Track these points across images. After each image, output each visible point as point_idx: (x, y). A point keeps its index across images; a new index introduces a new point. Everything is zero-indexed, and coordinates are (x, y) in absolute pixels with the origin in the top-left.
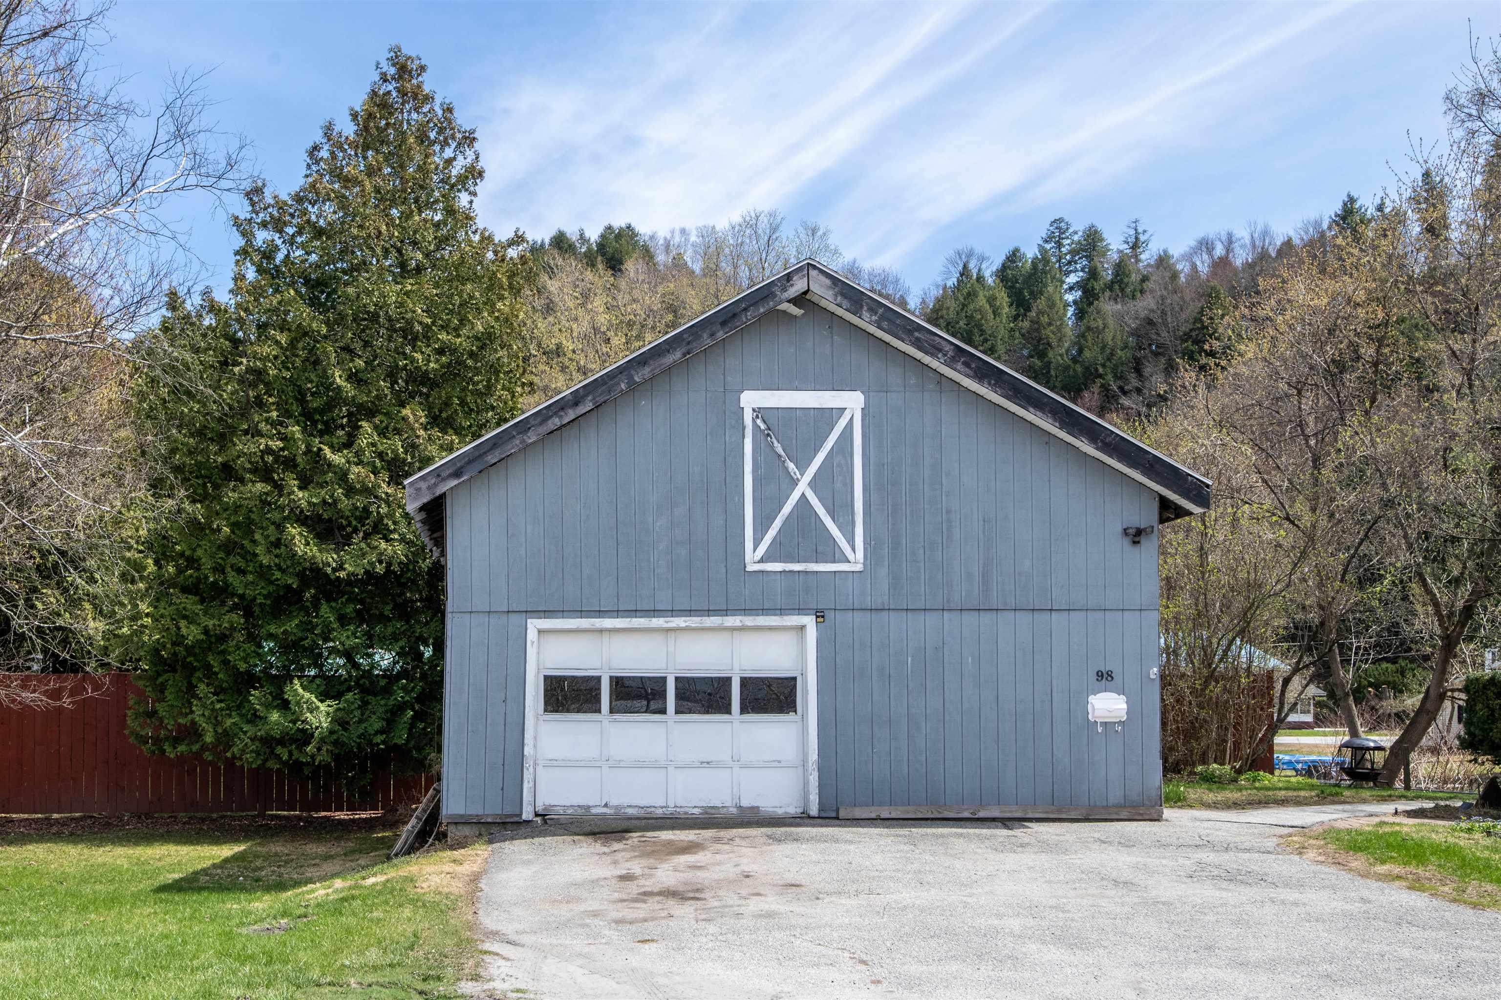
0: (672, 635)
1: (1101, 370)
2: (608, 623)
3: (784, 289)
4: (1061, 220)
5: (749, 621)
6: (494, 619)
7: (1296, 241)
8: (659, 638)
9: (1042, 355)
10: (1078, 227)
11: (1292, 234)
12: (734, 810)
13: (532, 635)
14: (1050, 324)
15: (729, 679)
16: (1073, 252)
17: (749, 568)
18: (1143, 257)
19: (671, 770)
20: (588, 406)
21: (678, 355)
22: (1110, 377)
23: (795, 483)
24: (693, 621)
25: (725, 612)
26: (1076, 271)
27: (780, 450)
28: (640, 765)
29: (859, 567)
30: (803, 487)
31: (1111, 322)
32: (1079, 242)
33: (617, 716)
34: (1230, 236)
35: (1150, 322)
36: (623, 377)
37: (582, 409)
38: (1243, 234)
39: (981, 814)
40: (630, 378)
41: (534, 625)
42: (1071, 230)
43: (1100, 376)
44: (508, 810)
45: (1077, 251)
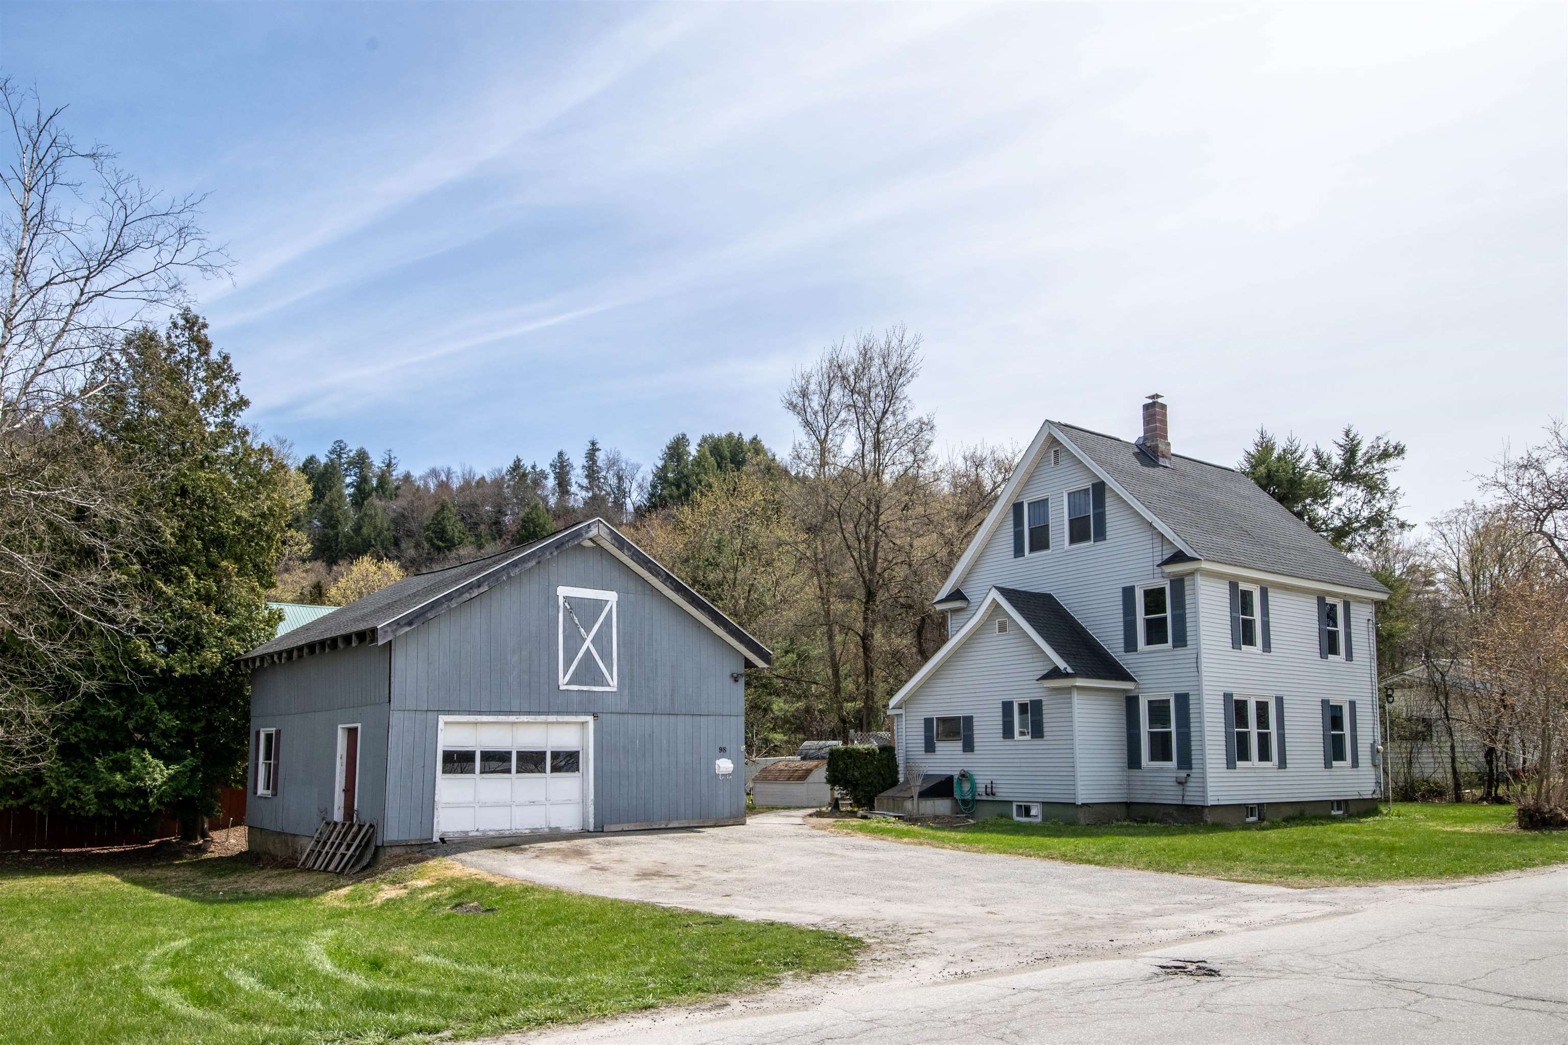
0: (515, 726)
1: (373, 542)
2: (484, 718)
3: (587, 532)
4: (341, 441)
5: (561, 718)
6: (418, 715)
7: (488, 479)
8: (508, 728)
9: (334, 527)
10: (353, 448)
11: (486, 475)
12: (547, 830)
13: (441, 725)
14: (339, 508)
15: (545, 753)
16: (349, 463)
17: (562, 688)
18: (394, 473)
19: (513, 807)
20: (485, 588)
21: (533, 563)
22: (379, 547)
23: (584, 640)
24: (531, 718)
25: (548, 713)
27: (577, 621)
28: (496, 805)
29: (615, 689)
30: (588, 643)
31: (380, 511)
32: (353, 458)
33: (484, 775)
34: (449, 469)
35: (403, 515)
36: (504, 572)
37: (482, 590)
38: (457, 470)
39: (670, 826)
40: (508, 574)
41: (443, 719)
42: (348, 449)
43: (373, 546)
44: (425, 835)
45: (352, 463)
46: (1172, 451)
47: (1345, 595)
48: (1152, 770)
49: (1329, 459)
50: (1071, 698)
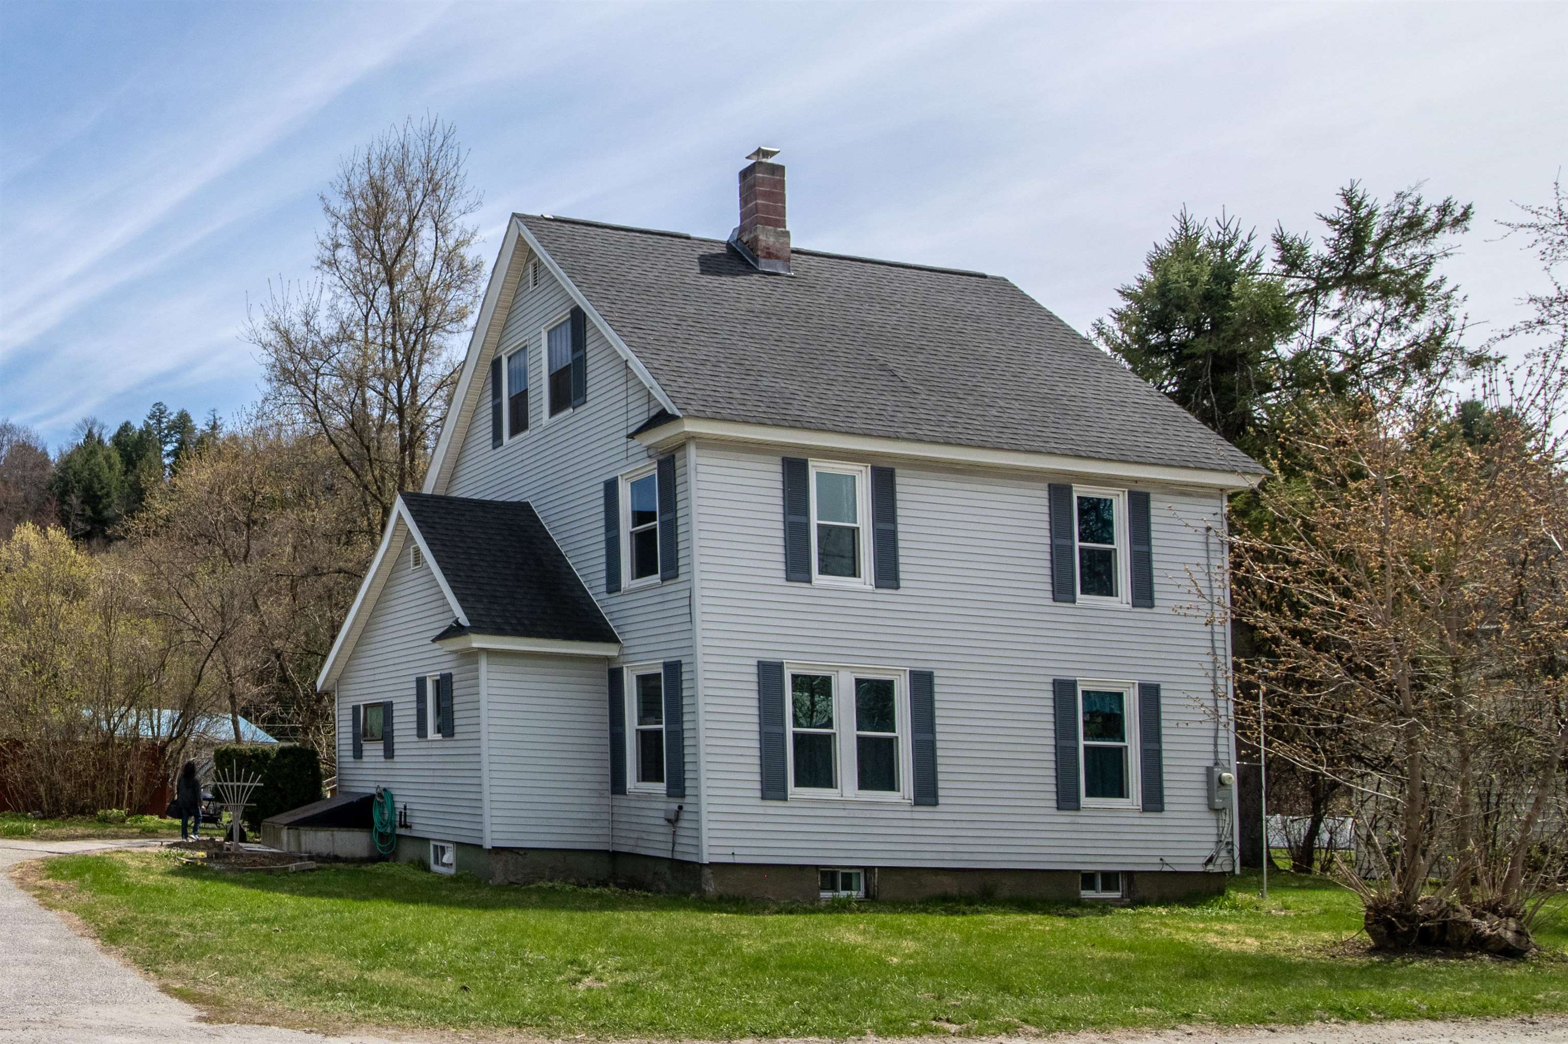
4: (160, 404)
10: (173, 412)
16: (169, 428)
18: (219, 435)
26: (172, 442)
32: (173, 422)
42: (168, 412)
45: (173, 427)
46: (794, 245)
47: (1136, 481)
48: (640, 797)
49: (1302, 248)
50: (477, 670)
